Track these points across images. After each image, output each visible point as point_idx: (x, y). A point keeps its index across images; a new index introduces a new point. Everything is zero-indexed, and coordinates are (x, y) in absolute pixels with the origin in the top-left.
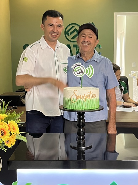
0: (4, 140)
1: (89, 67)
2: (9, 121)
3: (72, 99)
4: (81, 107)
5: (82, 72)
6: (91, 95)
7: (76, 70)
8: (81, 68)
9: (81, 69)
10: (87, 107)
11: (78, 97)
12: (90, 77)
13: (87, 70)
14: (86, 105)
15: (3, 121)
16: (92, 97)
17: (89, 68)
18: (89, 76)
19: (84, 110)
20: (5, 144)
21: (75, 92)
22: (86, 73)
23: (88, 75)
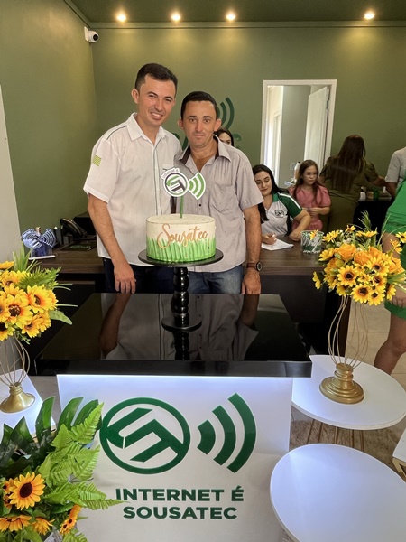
0: (19, 325)
1: (196, 176)
2: (29, 287)
3: (160, 240)
4: (178, 258)
5: (181, 186)
6: (197, 233)
7: (171, 182)
8: (180, 178)
9: (179, 181)
10: (188, 258)
11: (171, 237)
12: (198, 196)
13: (191, 182)
14: (188, 253)
15: (18, 288)
16: (199, 237)
17: (195, 179)
18: (195, 195)
19: (185, 262)
20: (23, 332)
21: (166, 227)
22: (191, 188)
23: (194, 192)
